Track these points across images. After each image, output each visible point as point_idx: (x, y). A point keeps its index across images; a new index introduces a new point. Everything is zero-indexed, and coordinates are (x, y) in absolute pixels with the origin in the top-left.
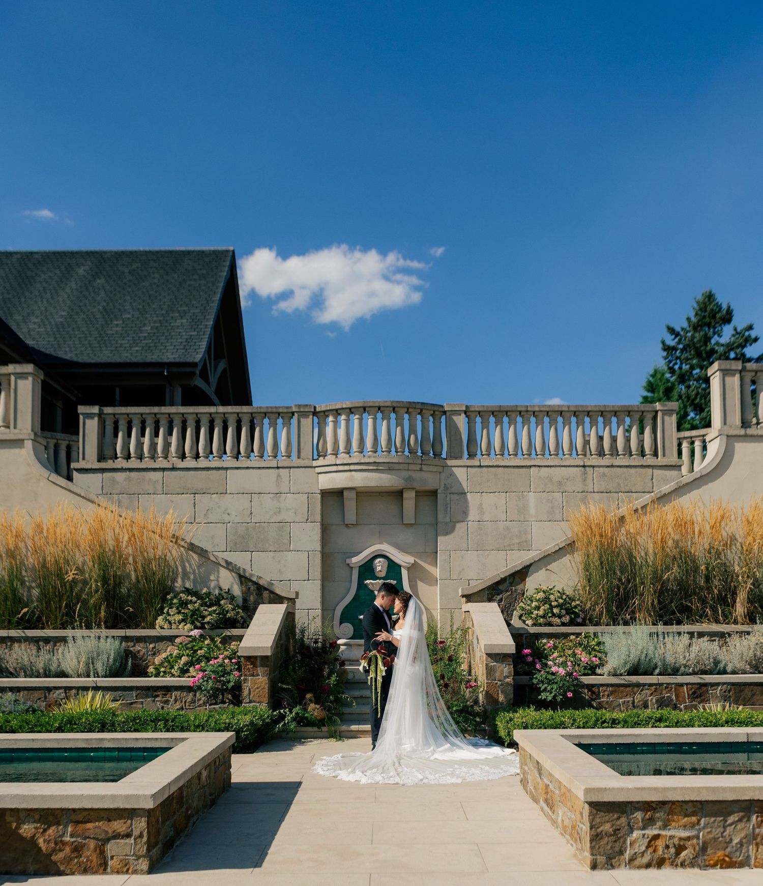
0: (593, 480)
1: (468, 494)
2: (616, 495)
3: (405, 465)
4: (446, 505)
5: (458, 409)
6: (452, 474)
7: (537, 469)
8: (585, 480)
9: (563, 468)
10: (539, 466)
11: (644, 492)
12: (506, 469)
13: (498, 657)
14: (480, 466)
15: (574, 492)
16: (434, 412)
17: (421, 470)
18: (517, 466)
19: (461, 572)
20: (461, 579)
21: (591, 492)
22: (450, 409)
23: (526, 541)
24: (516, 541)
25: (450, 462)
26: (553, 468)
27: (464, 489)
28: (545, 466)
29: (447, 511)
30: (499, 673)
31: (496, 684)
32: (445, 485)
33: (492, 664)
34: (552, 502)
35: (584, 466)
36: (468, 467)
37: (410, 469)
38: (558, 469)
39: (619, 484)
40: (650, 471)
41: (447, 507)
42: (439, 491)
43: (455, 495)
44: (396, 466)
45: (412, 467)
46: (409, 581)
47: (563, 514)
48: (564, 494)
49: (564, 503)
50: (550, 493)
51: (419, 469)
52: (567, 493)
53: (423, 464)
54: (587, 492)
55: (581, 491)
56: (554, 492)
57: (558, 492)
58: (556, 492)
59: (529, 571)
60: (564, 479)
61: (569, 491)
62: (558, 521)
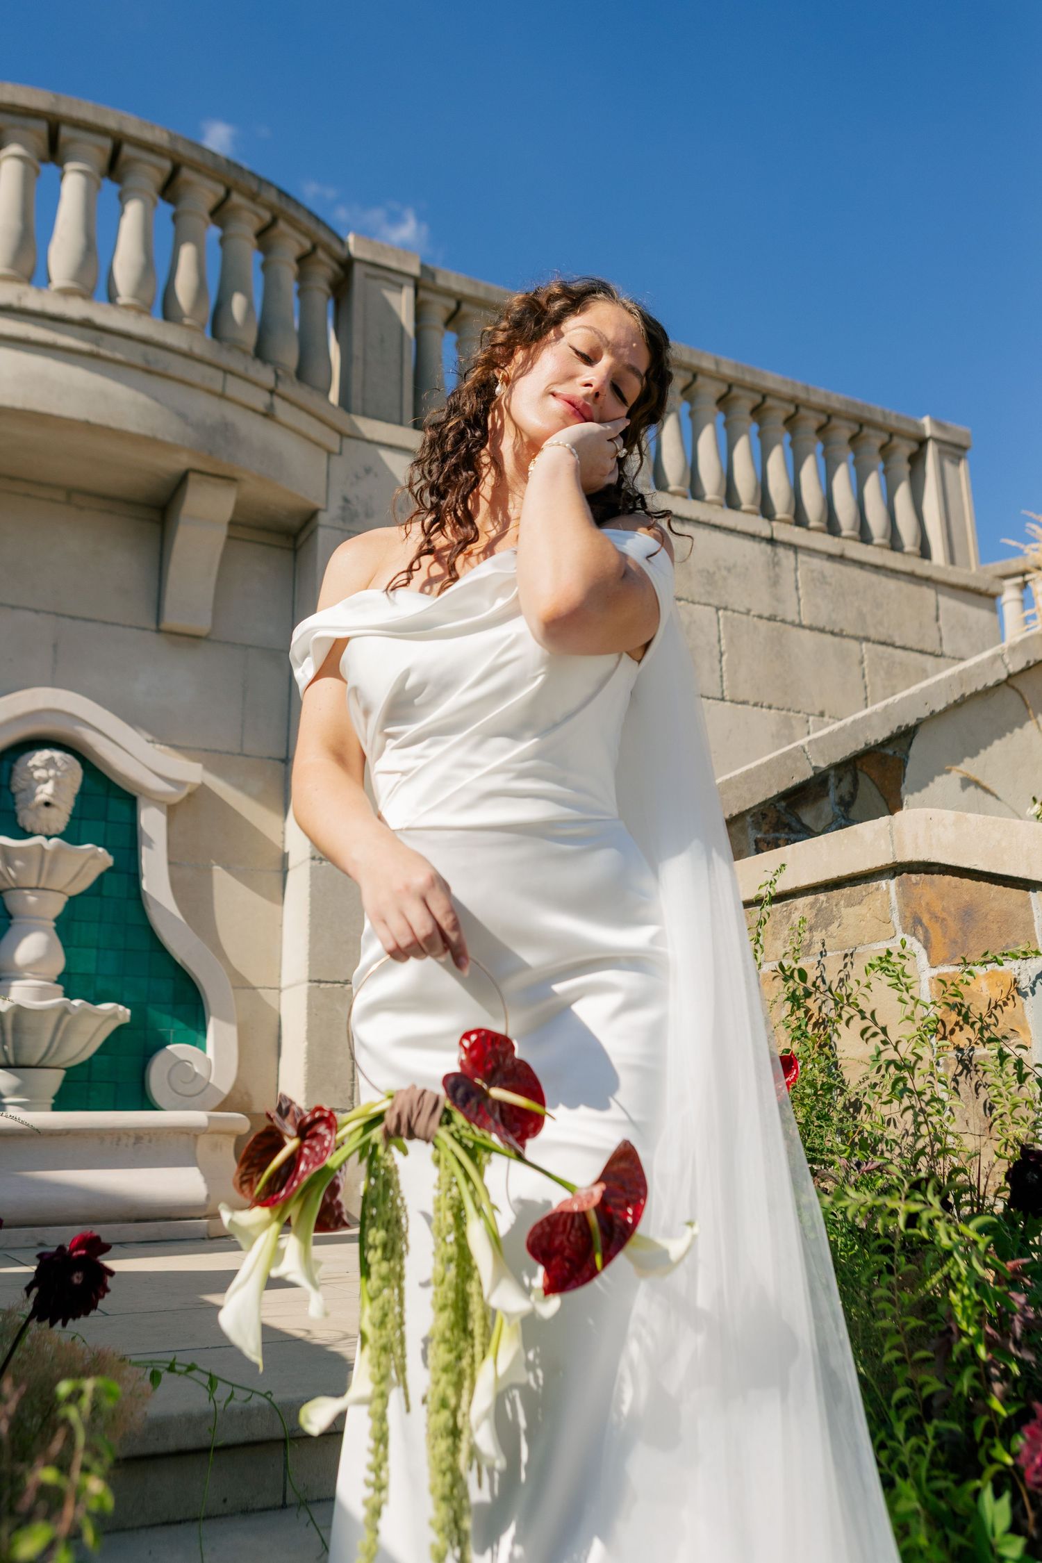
0: (797, 588)
2: (853, 644)
5: (393, 264)
8: (775, 582)
9: (718, 536)
11: (922, 652)
15: (748, 612)
16: (314, 247)
21: (793, 624)
22: (368, 256)
25: (368, 427)
32: (346, 500)
35: (770, 541)
37: (229, 394)
39: (861, 616)
40: (929, 593)
42: (323, 518)
44: (178, 367)
45: (236, 388)
46: (170, 863)
47: (721, 676)
48: (721, 613)
49: (723, 642)
50: (682, 603)
51: (261, 407)
52: (729, 613)
53: (280, 396)
54: (783, 621)
55: (766, 614)
56: (693, 602)
57: (705, 604)
58: (699, 603)
59: (908, 757)
60: (719, 568)
61: (736, 607)
62: (708, 698)
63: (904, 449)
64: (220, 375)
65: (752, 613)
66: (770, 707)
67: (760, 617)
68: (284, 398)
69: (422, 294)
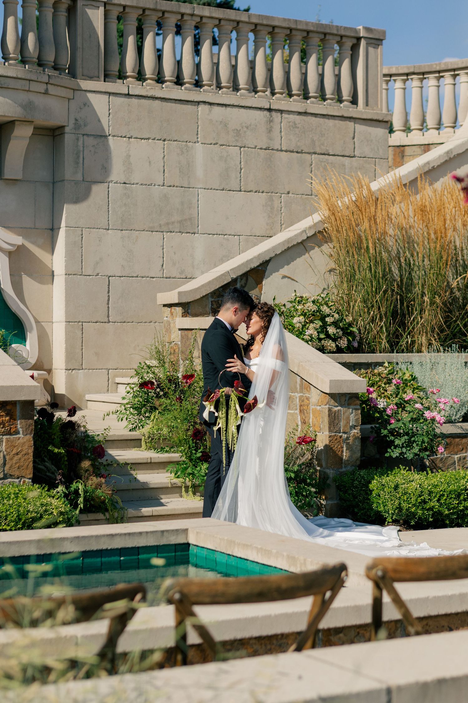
0: (281, 132)
1: (110, 138)
2: (308, 156)
3: (24, 82)
4: (78, 154)
6: (87, 104)
7: (207, 107)
8: (270, 130)
9: (242, 110)
10: (211, 104)
11: (343, 156)
12: (164, 104)
13: (343, 399)
14: (128, 94)
15: (255, 147)
17: (46, 93)
18: (180, 100)
19: (97, 263)
20: (98, 275)
21: (277, 150)
23: (190, 219)
24: (176, 218)
25: (85, 84)
26: (229, 109)
27: (103, 130)
28: (219, 104)
29: (77, 163)
30: (345, 422)
31: (341, 437)
32: (76, 120)
33: (336, 409)
34: (226, 161)
35: (270, 110)
36: (110, 94)
37: (31, 89)
38: (236, 110)
39: (313, 141)
40: (351, 124)
41: (78, 157)
42: (67, 129)
43: (91, 138)
44: (12, 84)
45: (34, 87)
46: (10, 275)
47: (241, 180)
48: (242, 149)
49: (242, 163)
50: (224, 146)
51: (43, 91)
52: (246, 149)
53: (50, 84)
54: (272, 149)
55: (264, 147)
56: (229, 146)
57: (234, 146)
58: (231, 146)
59: (266, 269)
60: (242, 127)
61: (250, 146)
62: (234, 191)
63: (349, 44)
64: (28, 82)
65: (257, 147)
66: (263, 192)
67: (261, 149)
68: (51, 84)
69: (107, 8)
